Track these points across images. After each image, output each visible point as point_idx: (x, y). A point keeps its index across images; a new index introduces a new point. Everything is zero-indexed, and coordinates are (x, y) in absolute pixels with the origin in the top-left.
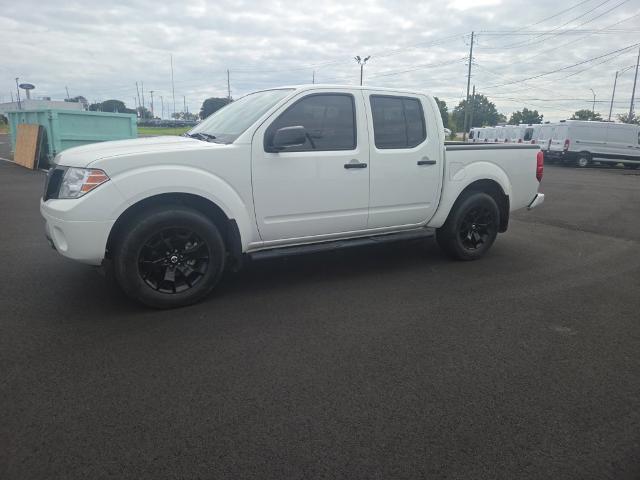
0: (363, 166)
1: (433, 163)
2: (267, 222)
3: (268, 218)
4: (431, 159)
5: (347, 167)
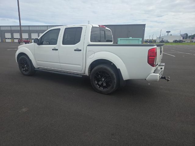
0: (57, 50)
1: (80, 50)
2: (38, 62)
3: (38, 61)
4: (80, 49)
5: (53, 50)
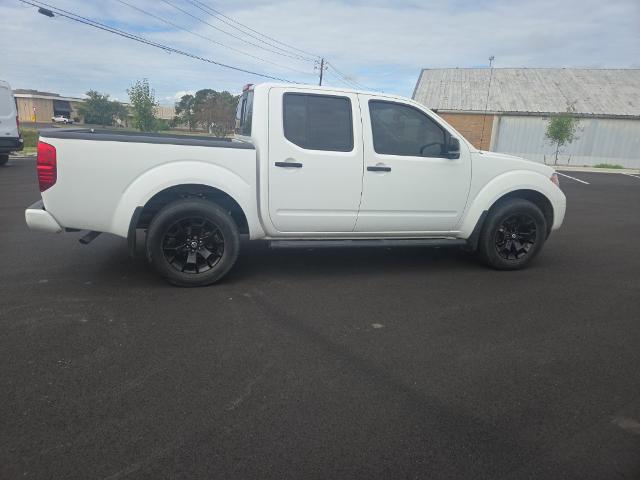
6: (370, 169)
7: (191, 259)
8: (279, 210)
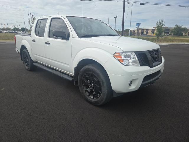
6: (46, 43)
7: (27, 64)
8: (34, 54)
